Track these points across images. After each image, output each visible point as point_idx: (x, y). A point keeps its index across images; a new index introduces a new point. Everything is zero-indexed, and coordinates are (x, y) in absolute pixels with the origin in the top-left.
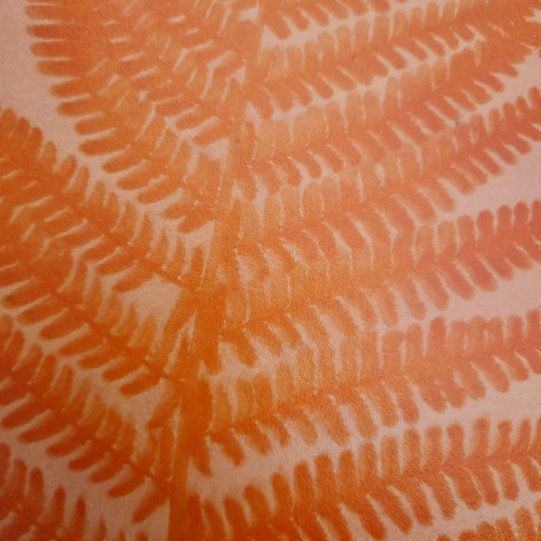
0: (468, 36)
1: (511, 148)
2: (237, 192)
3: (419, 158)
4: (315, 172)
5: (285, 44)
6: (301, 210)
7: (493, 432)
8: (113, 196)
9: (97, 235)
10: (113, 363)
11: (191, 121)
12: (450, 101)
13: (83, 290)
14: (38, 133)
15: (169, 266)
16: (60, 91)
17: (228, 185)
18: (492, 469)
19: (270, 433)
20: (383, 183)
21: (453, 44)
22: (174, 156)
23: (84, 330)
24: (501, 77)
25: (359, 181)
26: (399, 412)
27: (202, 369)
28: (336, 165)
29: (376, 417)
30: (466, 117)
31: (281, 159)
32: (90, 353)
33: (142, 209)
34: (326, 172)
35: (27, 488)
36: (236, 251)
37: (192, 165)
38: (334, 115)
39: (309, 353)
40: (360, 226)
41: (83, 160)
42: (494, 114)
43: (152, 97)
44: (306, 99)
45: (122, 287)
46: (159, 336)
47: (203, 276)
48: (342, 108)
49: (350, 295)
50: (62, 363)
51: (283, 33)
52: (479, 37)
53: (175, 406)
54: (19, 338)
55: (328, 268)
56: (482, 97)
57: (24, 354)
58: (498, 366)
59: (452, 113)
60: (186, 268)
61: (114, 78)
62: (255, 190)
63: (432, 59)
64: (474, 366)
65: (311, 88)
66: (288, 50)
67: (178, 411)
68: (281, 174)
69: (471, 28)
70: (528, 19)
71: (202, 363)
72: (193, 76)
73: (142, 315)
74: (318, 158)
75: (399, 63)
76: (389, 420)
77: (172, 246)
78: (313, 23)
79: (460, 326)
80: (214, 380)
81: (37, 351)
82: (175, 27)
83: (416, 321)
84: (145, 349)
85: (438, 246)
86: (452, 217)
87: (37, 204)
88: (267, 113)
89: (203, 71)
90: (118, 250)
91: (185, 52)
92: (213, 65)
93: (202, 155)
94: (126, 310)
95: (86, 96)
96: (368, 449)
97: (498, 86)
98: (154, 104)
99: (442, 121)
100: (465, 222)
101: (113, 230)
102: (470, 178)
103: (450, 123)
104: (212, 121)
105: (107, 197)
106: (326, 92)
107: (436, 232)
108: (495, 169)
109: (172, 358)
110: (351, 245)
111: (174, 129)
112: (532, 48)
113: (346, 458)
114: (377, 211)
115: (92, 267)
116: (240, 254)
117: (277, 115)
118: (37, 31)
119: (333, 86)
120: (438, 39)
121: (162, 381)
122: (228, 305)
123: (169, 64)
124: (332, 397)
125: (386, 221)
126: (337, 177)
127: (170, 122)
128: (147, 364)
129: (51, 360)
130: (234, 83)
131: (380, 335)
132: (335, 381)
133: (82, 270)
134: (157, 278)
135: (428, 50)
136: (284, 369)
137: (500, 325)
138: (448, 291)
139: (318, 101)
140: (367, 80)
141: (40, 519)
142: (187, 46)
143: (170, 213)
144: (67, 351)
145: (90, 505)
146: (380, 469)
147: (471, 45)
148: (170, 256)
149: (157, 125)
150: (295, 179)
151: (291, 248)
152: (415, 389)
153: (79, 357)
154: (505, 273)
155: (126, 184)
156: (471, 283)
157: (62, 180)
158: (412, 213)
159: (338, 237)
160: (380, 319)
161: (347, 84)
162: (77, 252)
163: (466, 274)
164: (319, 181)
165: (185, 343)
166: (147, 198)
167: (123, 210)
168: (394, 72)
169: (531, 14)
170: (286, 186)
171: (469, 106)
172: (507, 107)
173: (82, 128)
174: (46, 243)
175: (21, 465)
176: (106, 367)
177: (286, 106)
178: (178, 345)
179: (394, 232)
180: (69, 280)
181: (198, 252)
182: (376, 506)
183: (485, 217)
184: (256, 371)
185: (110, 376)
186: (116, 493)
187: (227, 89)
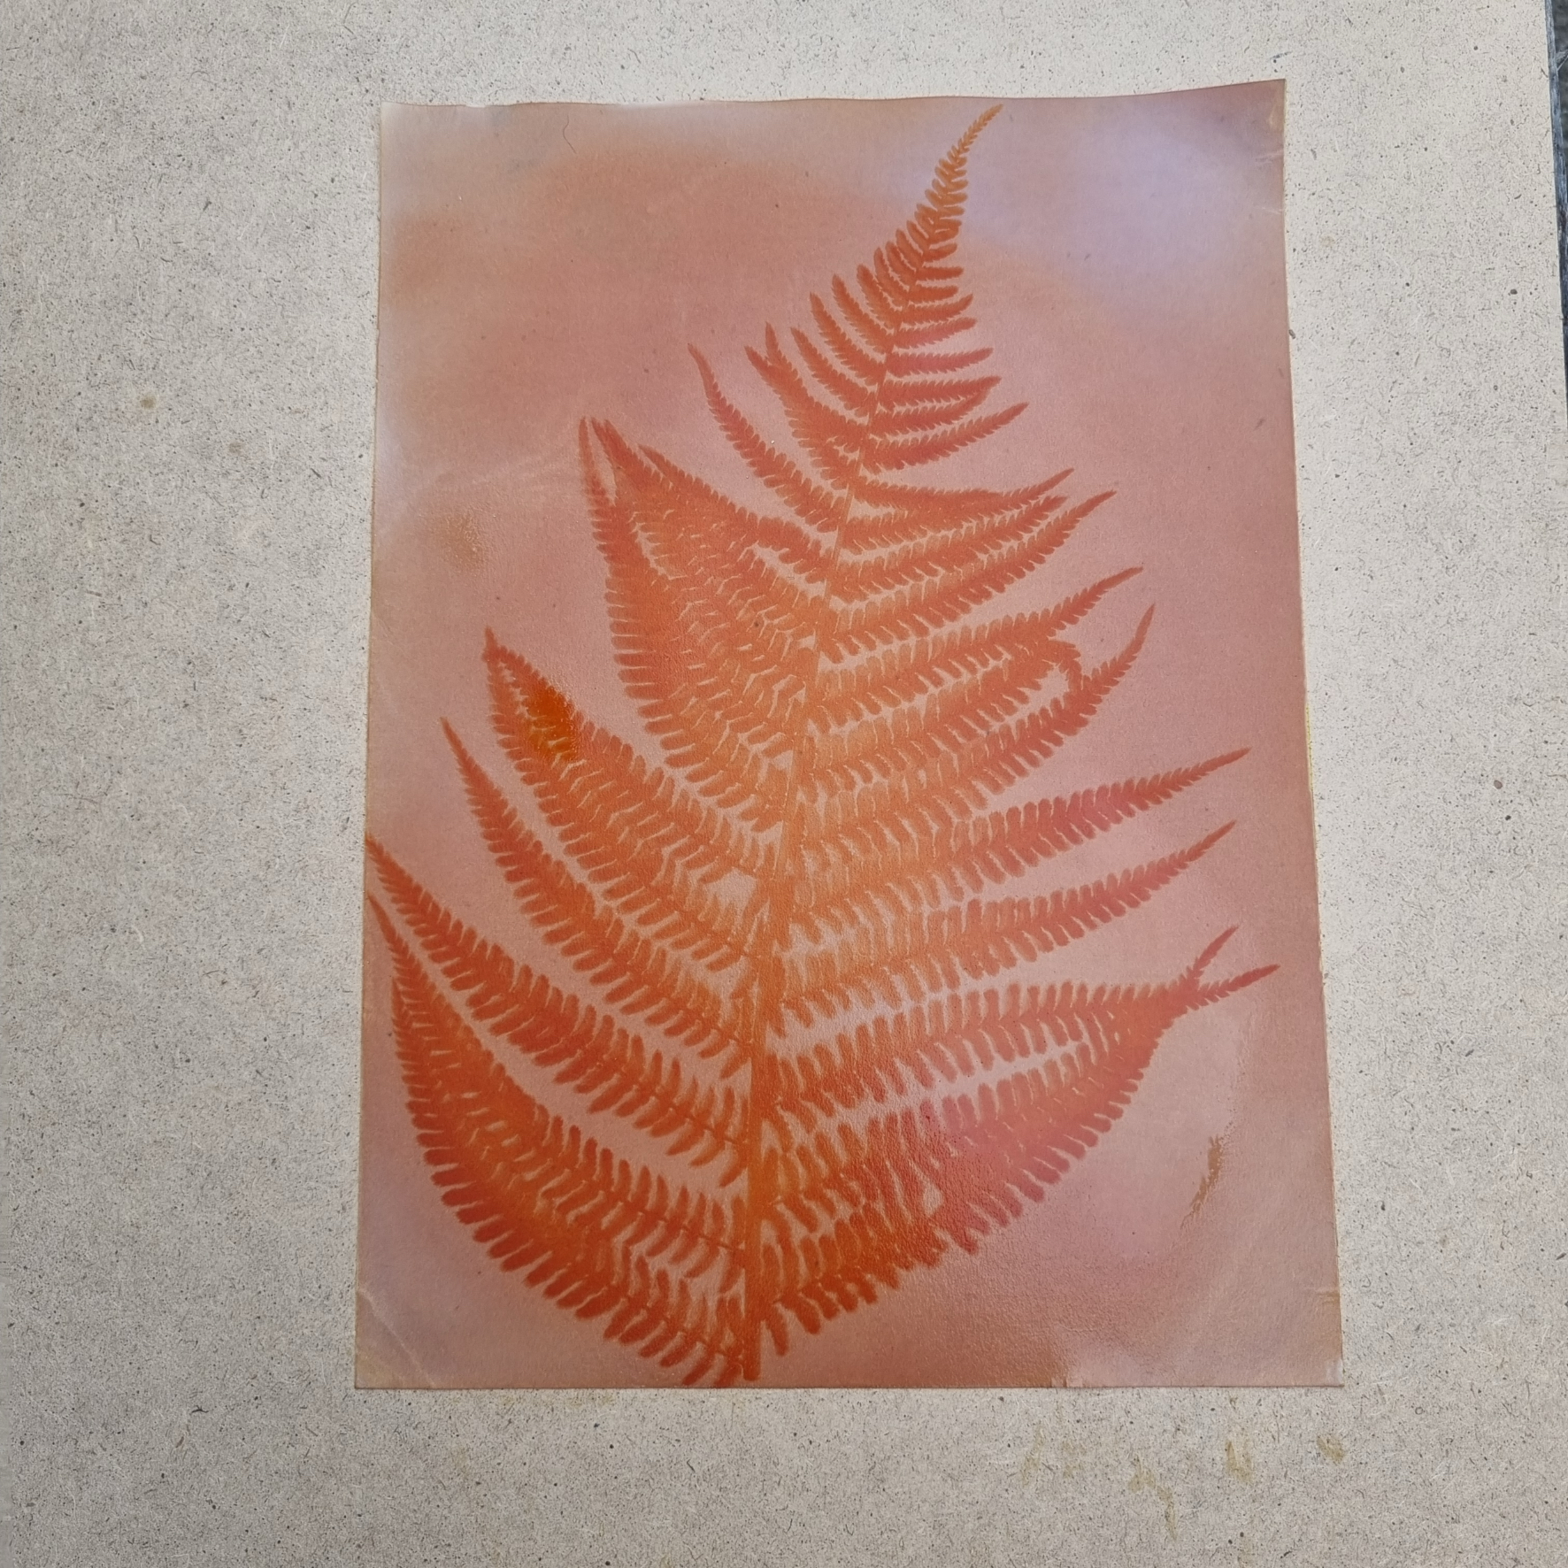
0: (997, 656)
1: (1036, 753)
2: (801, 796)
3: (956, 763)
4: (867, 777)
5: (840, 667)
6: (856, 810)
7: (1024, 994)
8: (695, 801)
9: (684, 836)
10: (700, 944)
11: (760, 737)
12: (982, 713)
13: (672, 883)
14: (628, 749)
15: (746, 861)
16: (646, 712)
17: (794, 791)
18: (1024, 1027)
19: (835, 1000)
20: (925, 786)
21: (984, 663)
22: (746, 766)
23: (675, 916)
24: (1027, 691)
25: (905, 785)
26: (943, 980)
27: (776, 946)
28: (885, 772)
29: (924, 985)
30: (996, 727)
31: (838, 768)
32: (680, 936)
33: (721, 813)
34: (876, 777)
35: (629, 1053)
36: (802, 846)
37: (763, 774)
38: (882, 728)
39: (866, 931)
40: (906, 823)
41: (668, 771)
42: (1021, 723)
43: (726, 716)
44: (857, 715)
45: (705, 880)
46: (739, 920)
47: (774, 868)
48: (889, 722)
49: (899, 882)
50: (656, 945)
51: (837, 658)
52: (1007, 656)
53: (754, 979)
54: (619, 926)
55: (880, 860)
56: (1010, 710)
57: (623, 939)
58: (1027, 939)
59: (984, 725)
60: (760, 862)
61: (693, 700)
62: (816, 795)
63: (966, 676)
64: (1006, 940)
65: (861, 706)
66: (841, 672)
67: (756, 983)
68: (838, 780)
69: (1000, 649)
70: (1050, 638)
71: (776, 941)
72: (761, 697)
73: (724, 902)
74: (870, 766)
75: (938, 682)
76: (935, 986)
77: (748, 843)
78: (862, 647)
79: (993, 906)
80: (786, 956)
81: (634, 935)
82: (744, 653)
83: (955, 903)
84: (728, 932)
85: (973, 838)
86: (985, 814)
87: (630, 810)
88: (824, 728)
89: (770, 693)
90: (701, 848)
91: (753, 676)
92: (778, 687)
93: (770, 765)
94: (710, 898)
95: (669, 716)
96: (917, 1011)
97: (1024, 699)
98: (728, 722)
99: (975, 731)
100: (996, 817)
101: (696, 831)
102: (1000, 780)
103: (980, 732)
104: (778, 736)
105: (690, 803)
106: (875, 709)
107: (971, 827)
108: (1022, 772)
109: (751, 938)
110: (900, 841)
111: (746, 744)
112: (1054, 664)
113: (899, 1019)
114: (920, 810)
115: (679, 863)
116: (805, 849)
117: (834, 730)
118: (623, 659)
119: (880, 703)
120: (971, 659)
121: (742, 958)
122: (797, 893)
123: (741, 687)
124: (886, 968)
125: (928, 818)
126: (886, 782)
127: (743, 737)
128: (730, 944)
129: (647, 943)
130: (796, 704)
131: (926, 915)
132: (888, 954)
133: (671, 866)
134: (735, 871)
135: (962, 669)
136: (845, 946)
137: (1028, 904)
138: (982, 876)
139: (868, 716)
140: (910, 698)
141: (641, 1079)
142: (755, 672)
143: (745, 816)
144: (660, 935)
145: (683, 1065)
146: (928, 1029)
147: (1000, 663)
148: (746, 853)
149: (732, 740)
150: (850, 785)
151: (848, 843)
152: (956, 960)
153: (670, 940)
154: (1031, 860)
155: (707, 792)
156: (1003, 870)
157: (652, 789)
158: (950, 812)
159: (887, 832)
160: (925, 902)
161: (894, 702)
162: (666, 851)
163: (997, 862)
164: (870, 786)
165: (760, 926)
166: (724, 803)
167: (704, 815)
168: (932, 689)
169: (1053, 634)
170: (842, 791)
171: (999, 718)
172: (1031, 716)
173: (666, 744)
174: (640, 843)
175: (623, 1034)
176: (694, 948)
177: (841, 722)
178: (754, 927)
179: (935, 828)
180: (660, 875)
181: (770, 849)
182: (925, 1059)
183: (1013, 812)
184: (822, 948)
185: (698, 955)
186: (705, 1054)
187: (790, 708)
